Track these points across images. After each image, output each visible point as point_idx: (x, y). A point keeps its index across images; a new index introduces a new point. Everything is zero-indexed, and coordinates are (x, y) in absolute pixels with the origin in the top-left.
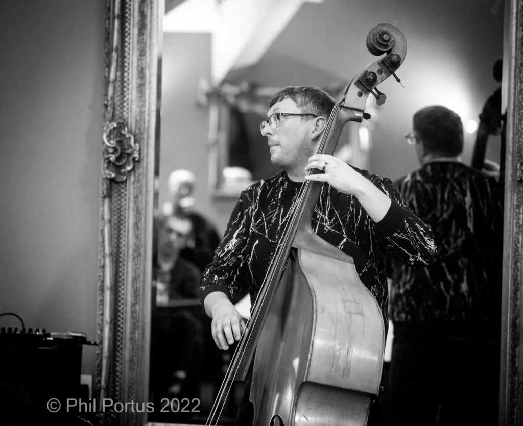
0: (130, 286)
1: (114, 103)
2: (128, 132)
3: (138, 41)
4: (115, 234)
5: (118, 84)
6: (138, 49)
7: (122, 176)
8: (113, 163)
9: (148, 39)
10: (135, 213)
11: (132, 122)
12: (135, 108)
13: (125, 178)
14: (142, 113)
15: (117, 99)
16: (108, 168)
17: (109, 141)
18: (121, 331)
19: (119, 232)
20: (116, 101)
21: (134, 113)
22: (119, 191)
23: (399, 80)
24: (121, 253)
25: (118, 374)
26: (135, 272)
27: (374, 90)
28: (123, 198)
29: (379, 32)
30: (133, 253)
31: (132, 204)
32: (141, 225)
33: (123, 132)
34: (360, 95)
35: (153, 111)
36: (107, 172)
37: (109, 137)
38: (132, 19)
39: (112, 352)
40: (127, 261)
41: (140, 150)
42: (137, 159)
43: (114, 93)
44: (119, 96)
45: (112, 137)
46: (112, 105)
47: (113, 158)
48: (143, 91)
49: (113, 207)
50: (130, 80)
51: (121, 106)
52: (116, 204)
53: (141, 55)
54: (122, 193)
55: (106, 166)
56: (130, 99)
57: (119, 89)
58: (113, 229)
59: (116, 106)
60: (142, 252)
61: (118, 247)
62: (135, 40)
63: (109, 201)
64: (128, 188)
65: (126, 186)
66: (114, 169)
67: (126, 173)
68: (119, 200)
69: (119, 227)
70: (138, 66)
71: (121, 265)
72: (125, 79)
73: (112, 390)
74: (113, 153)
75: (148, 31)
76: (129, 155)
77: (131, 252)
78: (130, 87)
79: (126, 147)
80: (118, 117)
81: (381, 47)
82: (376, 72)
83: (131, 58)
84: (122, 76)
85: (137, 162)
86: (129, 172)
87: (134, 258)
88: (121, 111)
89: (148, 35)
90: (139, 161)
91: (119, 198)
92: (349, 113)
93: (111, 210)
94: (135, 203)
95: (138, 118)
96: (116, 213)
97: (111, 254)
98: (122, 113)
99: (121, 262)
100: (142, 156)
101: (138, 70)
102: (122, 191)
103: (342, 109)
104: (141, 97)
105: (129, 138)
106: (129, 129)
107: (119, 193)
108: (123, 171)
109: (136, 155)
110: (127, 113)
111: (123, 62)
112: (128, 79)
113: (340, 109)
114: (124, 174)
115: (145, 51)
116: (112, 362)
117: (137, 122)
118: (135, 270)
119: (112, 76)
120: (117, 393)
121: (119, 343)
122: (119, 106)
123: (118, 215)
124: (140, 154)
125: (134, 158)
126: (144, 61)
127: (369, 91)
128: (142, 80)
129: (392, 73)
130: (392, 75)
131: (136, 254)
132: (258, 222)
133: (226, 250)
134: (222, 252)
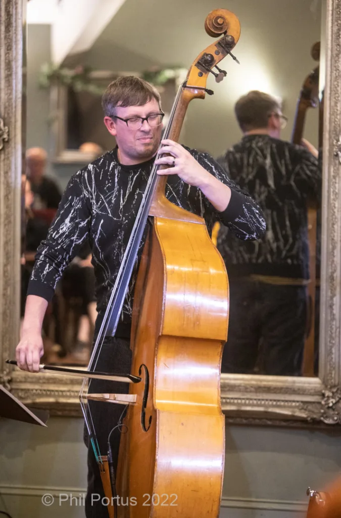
3: (5, 37)
6: (6, 44)
9: (14, 36)
10: (5, 186)
12: (3, 95)
14: (9, 100)
21: (3, 100)
23: (235, 58)
26: (6, 237)
29: (214, 16)
30: (4, 221)
31: (2, 179)
32: (11, 197)
34: (200, 75)
35: (19, 98)
41: (9, 132)
42: (6, 140)
48: (11, 81)
53: (8, 50)
60: (12, 220)
62: (3, 36)
70: (6, 59)
75: (14, 28)
81: (217, 30)
82: (213, 54)
85: (6, 142)
87: (5, 225)
89: (14, 32)
90: (8, 142)
94: (5, 177)
95: (7, 104)
100: (11, 137)
101: (5, 62)
104: (9, 86)
109: (6, 136)
115: (12, 46)
117: (5, 108)
118: (6, 235)
124: (8, 135)
125: (4, 139)
126: (10, 55)
127: (209, 70)
128: (9, 71)
129: (228, 52)
130: (229, 55)
131: (6, 222)
132: (99, 204)
133: (61, 232)
134: (57, 234)
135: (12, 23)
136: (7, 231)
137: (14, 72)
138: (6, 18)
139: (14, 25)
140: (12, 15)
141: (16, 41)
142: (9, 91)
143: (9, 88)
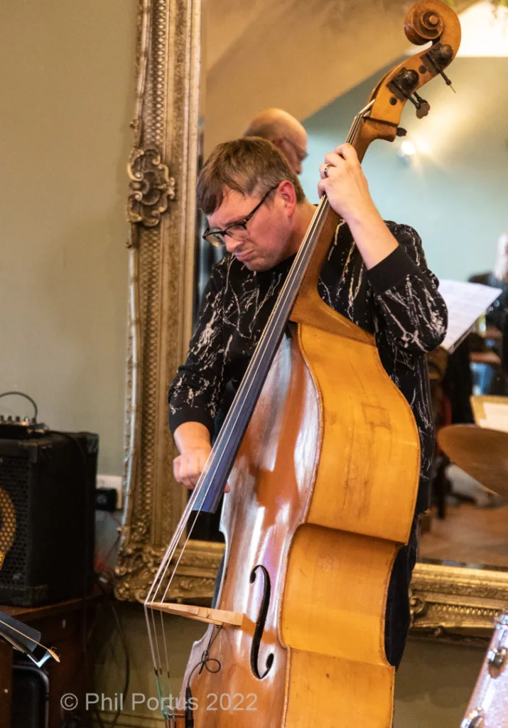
0: (163, 363)
1: (143, 124)
2: (161, 162)
3: (176, 42)
4: (145, 295)
5: (149, 98)
6: (176, 52)
7: (153, 220)
8: (140, 202)
9: (188, 40)
10: (170, 268)
11: (167, 149)
12: (170, 130)
13: (157, 222)
14: (179, 137)
15: (148, 118)
16: (133, 209)
17: (134, 174)
18: (154, 421)
19: (150, 292)
20: (146, 121)
21: (170, 137)
22: (150, 238)
23: (449, 83)
24: (152, 320)
25: (149, 476)
26: (170, 346)
27: (413, 96)
28: (155, 247)
29: (422, 12)
30: (168, 320)
31: (167, 257)
32: (179, 284)
33: (155, 162)
34: (393, 102)
35: (194, 135)
36: (132, 214)
37: (134, 168)
38: (168, 13)
39: (140, 449)
40: (161, 331)
41: (176, 185)
42: (172, 197)
43: (143, 110)
44: (149, 115)
45: (139, 168)
46: (140, 126)
47: (139, 196)
48: (181, 108)
49: (141, 260)
50: (166, 93)
51: (153, 128)
52: (145, 256)
53: (178, 61)
54: (154, 241)
55: (131, 206)
56: (165, 119)
57: (150, 105)
58: (141, 289)
59: (146, 127)
60: (180, 319)
61: (149, 312)
62: (172, 40)
63: (135, 253)
64: (162, 235)
65: (159, 234)
66: (142, 210)
67: (159, 216)
68: (150, 250)
69: (150, 286)
70: (175, 75)
71: (153, 335)
72: (159, 93)
73: (140, 497)
74: (140, 190)
75: (188, 29)
76: (162, 192)
77: (165, 319)
78: (165, 103)
79: (159, 181)
80: (148, 142)
81: (424, 33)
82: (417, 70)
83: (166, 65)
84: (155, 89)
85: (173, 201)
86: (162, 214)
87: (169, 327)
88: (153, 134)
89: (188, 34)
90: (175, 200)
91: (151, 248)
92: (376, 128)
93: (138, 263)
94: (170, 254)
95: (175, 143)
96: (145, 268)
97: (138, 321)
98: (154, 137)
99: (153, 332)
100: (179, 194)
101: (175, 80)
102: (155, 238)
103: (367, 121)
104: (179, 116)
105: (163, 170)
106: (164, 157)
107: (151, 242)
108: (154, 213)
109: (171, 192)
110: (162, 137)
111: (155, 70)
112: (163, 93)
113: (365, 122)
114: (156, 217)
115: (184, 56)
116: (140, 461)
117: (173, 148)
118: (170, 342)
119: (140, 88)
120: (148, 501)
121: (150, 437)
122: (150, 127)
123: (149, 271)
124: (176, 191)
125: (169, 196)
126: (182, 67)
127: (407, 97)
128: (180, 94)
129: (440, 71)
130: (440, 74)
131: (171, 322)
132: (229, 308)
133: (200, 346)
134: (195, 350)
135: (185, 22)
136: (171, 335)
137: (186, 96)
138: (178, 13)
139: (189, 24)
140: (186, 9)
141: (191, 49)
142: (179, 123)
143: (179, 119)
